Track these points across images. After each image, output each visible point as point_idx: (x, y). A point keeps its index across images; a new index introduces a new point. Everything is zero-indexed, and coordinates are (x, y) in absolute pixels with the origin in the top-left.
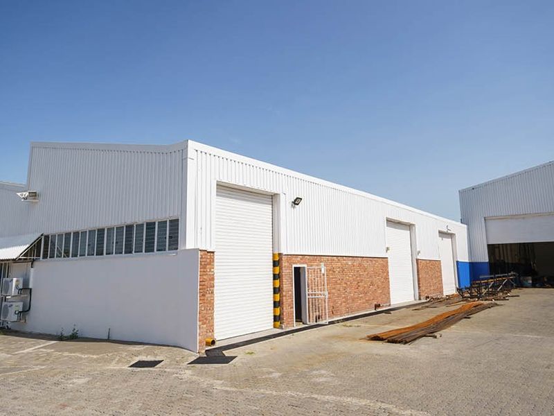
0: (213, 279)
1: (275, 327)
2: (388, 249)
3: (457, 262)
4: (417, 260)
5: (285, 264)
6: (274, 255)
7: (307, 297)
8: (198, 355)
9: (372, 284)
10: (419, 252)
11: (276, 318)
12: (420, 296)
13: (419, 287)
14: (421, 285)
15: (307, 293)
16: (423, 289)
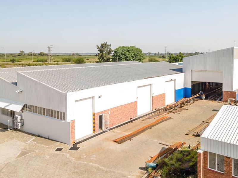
0: (74, 126)
1: (93, 133)
2: (137, 98)
3: (176, 90)
4: (152, 97)
5: (96, 115)
6: (93, 113)
7: (104, 123)
8: (71, 147)
9: (129, 112)
10: (153, 94)
11: (94, 130)
12: (152, 109)
13: (152, 106)
14: (153, 105)
15: (103, 122)
16: (154, 106)
